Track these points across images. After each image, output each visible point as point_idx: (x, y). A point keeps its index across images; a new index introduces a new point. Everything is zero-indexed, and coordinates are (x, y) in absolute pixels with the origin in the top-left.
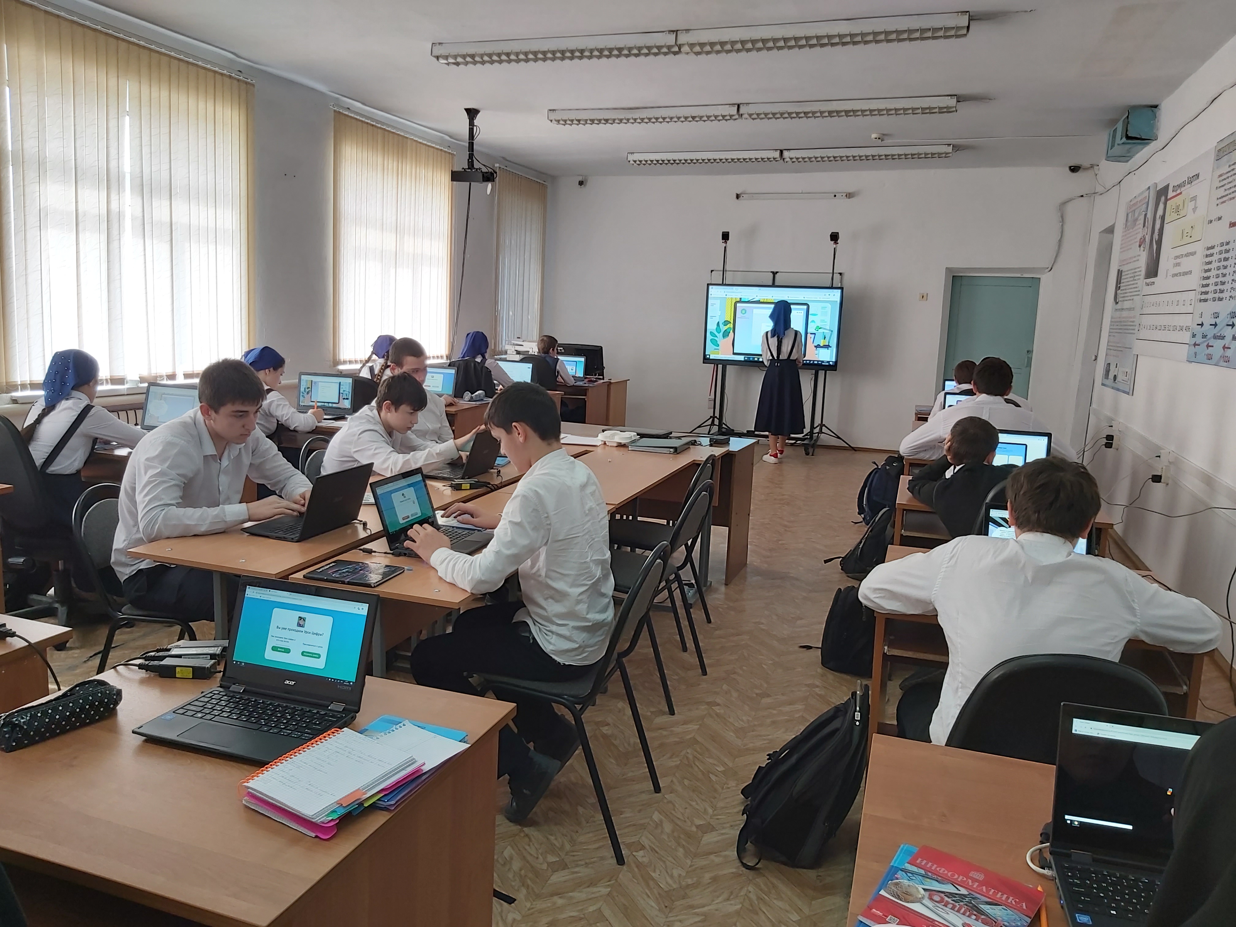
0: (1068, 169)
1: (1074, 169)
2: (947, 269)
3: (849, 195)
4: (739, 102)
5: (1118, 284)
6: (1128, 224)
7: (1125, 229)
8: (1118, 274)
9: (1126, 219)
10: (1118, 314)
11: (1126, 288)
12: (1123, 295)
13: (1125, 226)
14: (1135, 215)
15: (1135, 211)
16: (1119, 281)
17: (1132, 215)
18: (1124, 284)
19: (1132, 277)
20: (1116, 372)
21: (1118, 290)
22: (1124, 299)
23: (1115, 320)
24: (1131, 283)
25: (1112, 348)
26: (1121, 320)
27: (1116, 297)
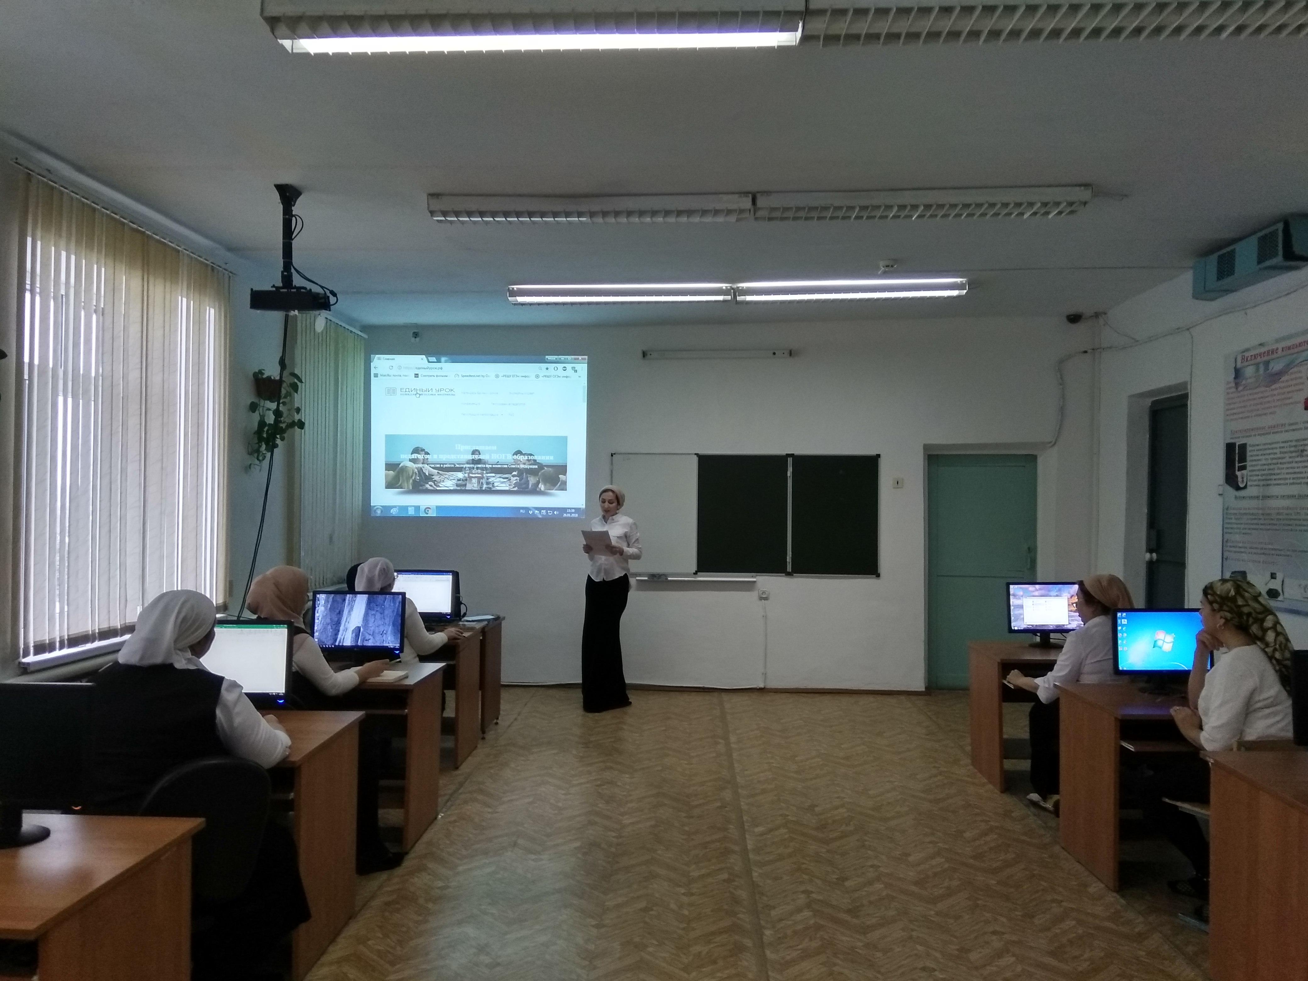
0: (1065, 319)
1: (1073, 319)
2: (926, 447)
3: (793, 353)
4: (754, 189)
5: (1237, 462)
6: (1244, 382)
7: (1237, 389)
8: (1230, 447)
9: (1234, 376)
10: (1254, 503)
11: (1266, 467)
12: (1264, 477)
13: (1233, 385)
14: (1270, 367)
15: (1267, 363)
16: (1237, 459)
17: (1257, 370)
18: (1260, 463)
19: (1291, 452)
20: (1275, 585)
21: (1238, 471)
22: (1269, 482)
23: (1242, 511)
24: (1291, 460)
25: (1243, 550)
26: (1269, 512)
27: (1231, 479)
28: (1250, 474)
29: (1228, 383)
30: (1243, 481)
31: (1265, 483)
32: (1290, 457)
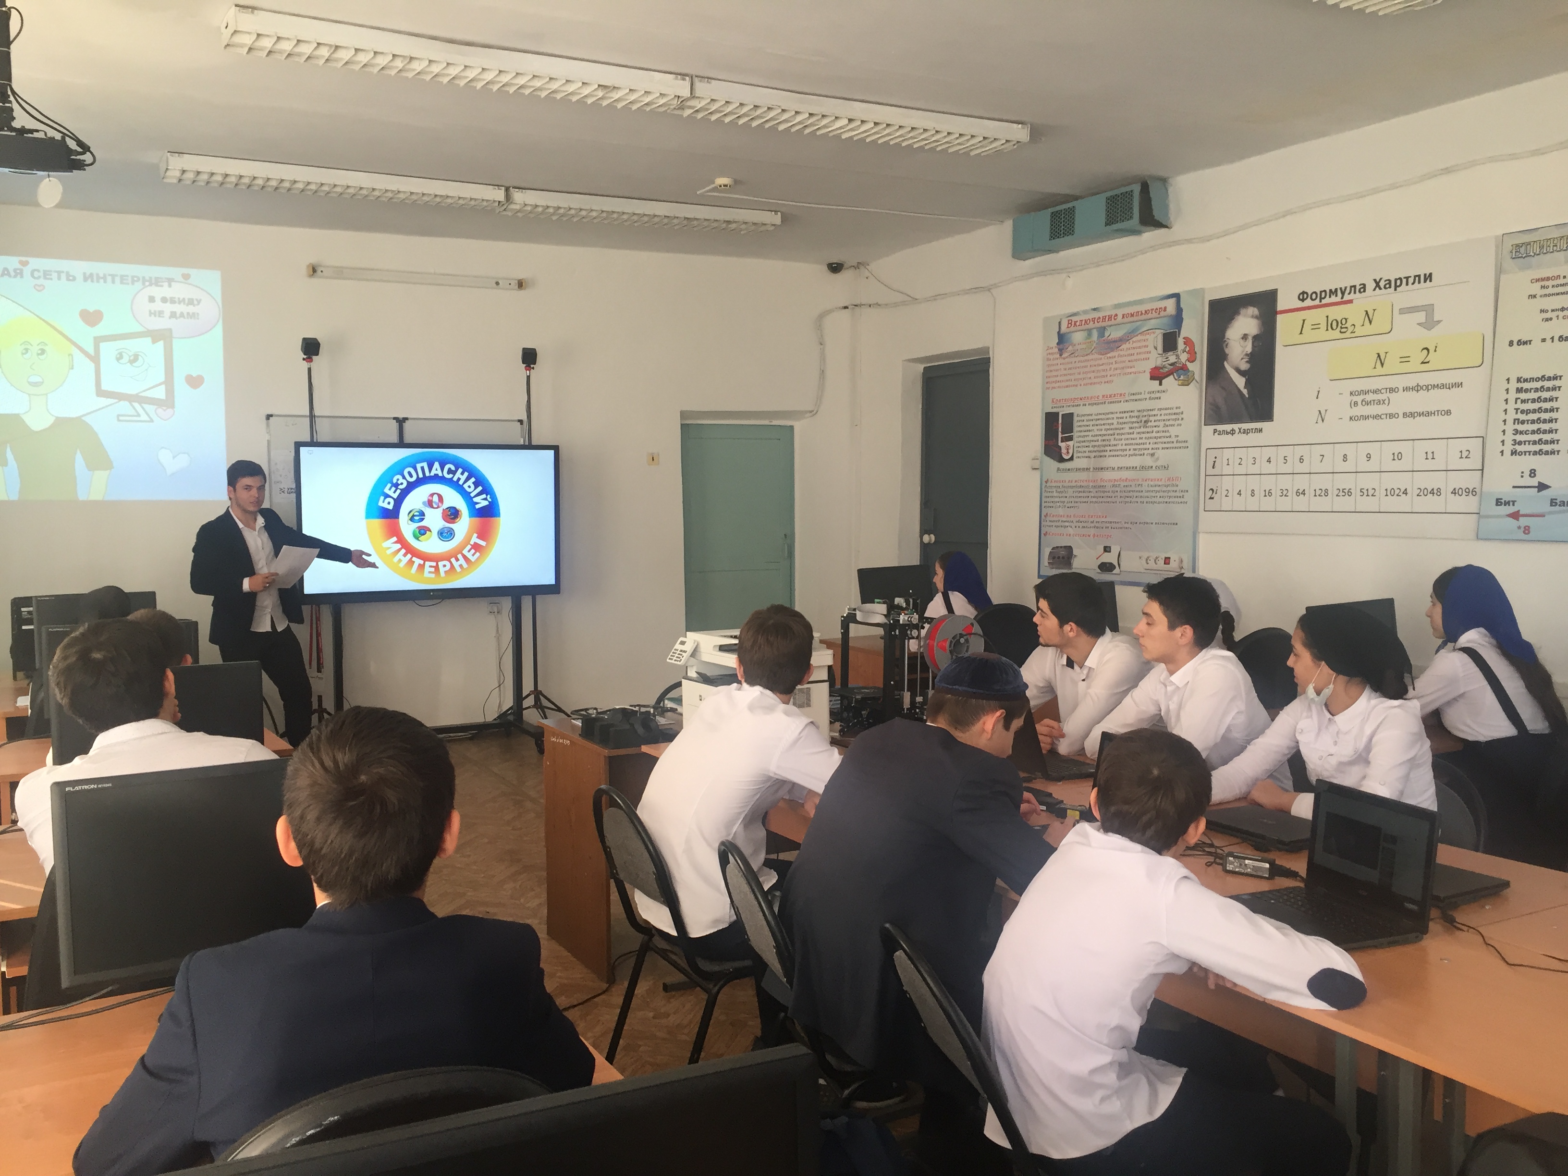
0: (826, 267)
1: (835, 268)
2: (683, 415)
3: (521, 285)
5: (1060, 434)
6: (1070, 348)
7: (1061, 355)
8: (1051, 419)
9: (1057, 341)
10: (1083, 476)
11: (1100, 438)
12: (1096, 449)
13: (1057, 350)
14: (1107, 334)
15: (1102, 331)
16: (1060, 429)
17: (1090, 335)
18: (1090, 434)
19: (1133, 423)
20: (1110, 558)
21: (1062, 442)
22: (1105, 453)
23: (1066, 484)
24: (1131, 431)
25: (1067, 524)
26: (1102, 484)
27: (1052, 450)
28: (1078, 445)
29: (1049, 348)
30: (1068, 452)
31: (1097, 454)
32: (1131, 428)
